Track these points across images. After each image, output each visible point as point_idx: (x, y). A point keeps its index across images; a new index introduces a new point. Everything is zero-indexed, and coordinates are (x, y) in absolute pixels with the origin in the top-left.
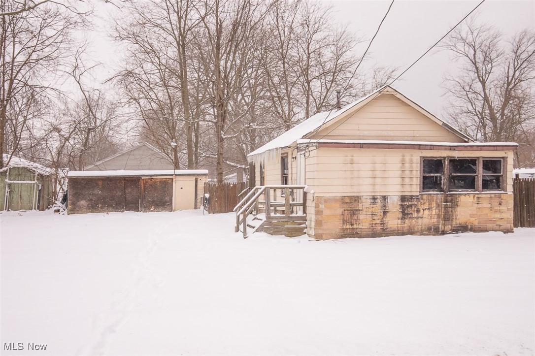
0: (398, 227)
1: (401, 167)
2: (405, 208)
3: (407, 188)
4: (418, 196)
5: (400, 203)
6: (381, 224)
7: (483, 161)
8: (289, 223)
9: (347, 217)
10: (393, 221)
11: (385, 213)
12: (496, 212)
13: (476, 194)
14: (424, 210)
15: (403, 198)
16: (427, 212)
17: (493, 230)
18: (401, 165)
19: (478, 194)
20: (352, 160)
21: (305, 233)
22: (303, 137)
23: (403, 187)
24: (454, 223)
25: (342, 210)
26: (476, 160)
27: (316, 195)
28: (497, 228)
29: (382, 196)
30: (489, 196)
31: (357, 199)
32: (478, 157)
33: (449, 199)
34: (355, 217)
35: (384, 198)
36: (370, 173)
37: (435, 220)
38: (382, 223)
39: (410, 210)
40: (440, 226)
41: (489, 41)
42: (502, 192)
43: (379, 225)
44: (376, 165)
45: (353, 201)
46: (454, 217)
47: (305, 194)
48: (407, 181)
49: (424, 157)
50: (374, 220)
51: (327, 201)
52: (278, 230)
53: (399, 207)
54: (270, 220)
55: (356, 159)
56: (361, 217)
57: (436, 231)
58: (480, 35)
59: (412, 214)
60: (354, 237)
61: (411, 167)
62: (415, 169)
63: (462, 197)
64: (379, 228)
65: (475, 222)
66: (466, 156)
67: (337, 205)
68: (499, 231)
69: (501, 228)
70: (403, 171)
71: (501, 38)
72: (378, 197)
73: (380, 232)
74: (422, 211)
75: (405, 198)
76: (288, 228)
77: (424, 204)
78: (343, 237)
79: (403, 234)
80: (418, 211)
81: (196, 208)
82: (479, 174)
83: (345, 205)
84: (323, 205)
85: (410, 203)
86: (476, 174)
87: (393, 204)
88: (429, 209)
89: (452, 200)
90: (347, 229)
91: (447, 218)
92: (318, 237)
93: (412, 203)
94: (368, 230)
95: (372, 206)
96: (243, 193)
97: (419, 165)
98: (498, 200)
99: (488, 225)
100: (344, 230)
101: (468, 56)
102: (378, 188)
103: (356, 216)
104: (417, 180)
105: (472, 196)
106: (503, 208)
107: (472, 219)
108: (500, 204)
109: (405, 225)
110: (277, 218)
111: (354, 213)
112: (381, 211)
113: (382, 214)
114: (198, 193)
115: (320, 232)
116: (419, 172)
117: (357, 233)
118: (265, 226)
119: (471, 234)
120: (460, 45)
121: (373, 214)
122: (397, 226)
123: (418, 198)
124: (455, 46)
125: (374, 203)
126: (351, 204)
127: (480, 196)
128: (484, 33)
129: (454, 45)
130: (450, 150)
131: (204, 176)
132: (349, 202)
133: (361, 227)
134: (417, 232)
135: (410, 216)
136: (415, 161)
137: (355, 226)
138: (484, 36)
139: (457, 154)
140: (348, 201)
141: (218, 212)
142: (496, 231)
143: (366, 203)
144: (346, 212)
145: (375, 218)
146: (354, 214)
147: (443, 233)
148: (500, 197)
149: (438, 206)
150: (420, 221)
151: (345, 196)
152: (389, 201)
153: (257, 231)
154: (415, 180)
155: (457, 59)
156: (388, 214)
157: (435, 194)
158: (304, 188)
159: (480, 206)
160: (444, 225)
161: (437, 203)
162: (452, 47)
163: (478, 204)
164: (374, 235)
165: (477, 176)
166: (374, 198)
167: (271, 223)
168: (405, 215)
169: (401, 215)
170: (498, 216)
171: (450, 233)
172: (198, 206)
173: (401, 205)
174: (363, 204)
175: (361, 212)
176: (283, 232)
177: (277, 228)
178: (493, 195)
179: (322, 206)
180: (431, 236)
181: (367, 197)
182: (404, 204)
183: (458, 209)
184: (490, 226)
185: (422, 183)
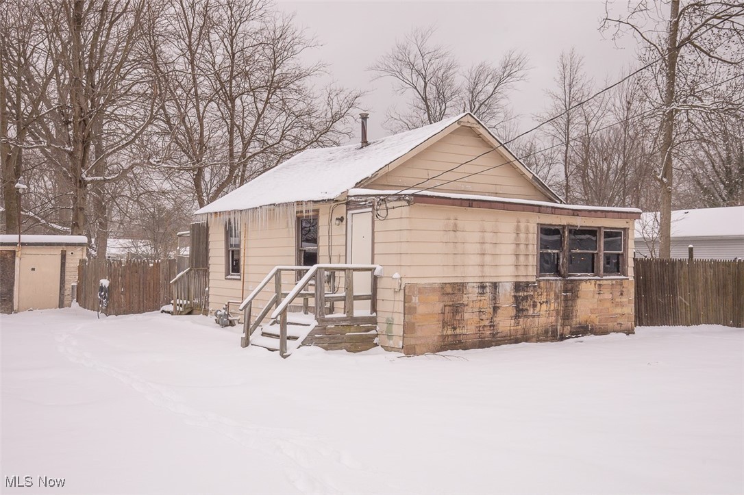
0: (510, 330)
1: (516, 239)
2: (520, 301)
3: (522, 271)
4: (534, 283)
5: (513, 294)
6: (490, 326)
7: (605, 232)
8: (352, 329)
9: (448, 316)
10: (505, 323)
11: (495, 309)
12: (617, 305)
13: (597, 280)
14: (541, 304)
15: (518, 286)
16: (544, 307)
17: (614, 332)
18: (515, 235)
19: (599, 280)
20: (455, 225)
21: (376, 345)
22: (358, 185)
23: (517, 269)
24: (574, 323)
25: (442, 305)
26: (596, 231)
27: (405, 281)
28: (618, 327)
29: (492, 283)
30: (610, 282)
31: (460, 287)
32: (599, 228)
33: (570, 286)
34: (458, 317)
35: (495, 286)
36: (478, 246)
37: (554, 318)
38: (492, 326)
39: (525, 305)
40: (559, 327)
41: (442, 71)
42: (622, 277)
43: (488, 328)
44: (486, 234)
45: (456, 292)
46: (574, 314)
47: (375, 279)
48: (522, 258)
49: (541, 224)
50: (482, 320)
51: (422, 290)
52: (336, 341)
53: (512, 300)
54: (325, 324)
55: (460, 224)
56: (467, 316)
57: (553, 335)
58: (432, 61)
59: (527, 310)
60: (457, 349)
61: (527, 238)
62: (531, 242)
63: (583, 284)
64: (488, 332)
65: (595, 319)
66: (587, 225)
67: (435, 297)
68: (620, 331)
69: (622, 328)
70: (518, 245)
71: (455, 69)
72: (487, 284)
73: (489, 340)
74: (539, 304)
75: (520, 286)
76: (351, 338)
77: (541, 295)
78: (443, 348)
79: (517, 341)
80: (535, 306)
81: (61, 305)
82: (600, 251)
83: (446, 298)
84: (417, 298)
85: (525, 294)
86: (596, 252)
87: (505, 295)
88: (547, 302)
89: (572, 288)
90: (448, 336)
91: (567, 315)
92: (409, 351)
93: (528, 293)
94: (473, 336)
95: (479, 298)
96: (179, 278)
97: (536, 235)
98: (618, 288)
99: (609, 324)
100: (444, 337)
101: (416, 88)
102: (488, 271)
103: (460, 314)
104: (534, 258)
105: (593, 282)
106: (624, 299)
107: (593, 316)
108: (622, 294)
109: (519, 327)
110: (335, 321)
111: (457, 309)
112: (491, 306)
113: (491, 310)
114: (67, 278)
115: (413, 342)
116: (536, 246)
117: (460, 342)
118: (316, 336)
119: (592, 337)
120: (406, 72)
121: (480, 312)
122: (509, 328)
123: (535, 287)
124: (401, 72)
125: (482, 294)
126: (453, 296)
127: (601, 282)
128: (438, 60)
129: (398, 70)
130: (573, 215)
131: (80, 248)
132: (451, 292)
133: (465, 332)
134: (533, 337)
135: (524, 313)
136: (531, 230)
137: (458, 331)
138: (436, 62)
139: (579, 222)
140: (449, 290)
141: (126, 312)
142: (617, 332)
143: (472, 293)
144: (447, 308)
145: (484, 317)
146: (457, 312)
147: (562, 338)
148: (621, 285)
149: (557, 297)
150: (536, 319)
151: (445, 283)
152: (501, 290)
153: (303, 344)
154: (530, 258)
155: (403, 90)
156: (499, 311)
157: (553, 280)
158: (375, 269)
159: (601, 297)
160: (563, 325)
161: (555, 294)
162: (397, 74)
163: (599, 294)
164: (483, 344)
165: (597, 254)
166: (483, 287)
167: (325, 329)
168: (519, 312)
169: (514, 313)
170: (619, 310)
171: (569, 338)
172: (66, 303)
173: (515, 297)
174: (469, 295)
175: (466, 308)
176: (343, 345)
177: (334, 338)
178: (614, 282)
179: (415, 300)
180: (549, 343)
181: (475, 285)
182: (518, 294)
183: (579, 302)
184: (611, 325)
185: (539, 264)
